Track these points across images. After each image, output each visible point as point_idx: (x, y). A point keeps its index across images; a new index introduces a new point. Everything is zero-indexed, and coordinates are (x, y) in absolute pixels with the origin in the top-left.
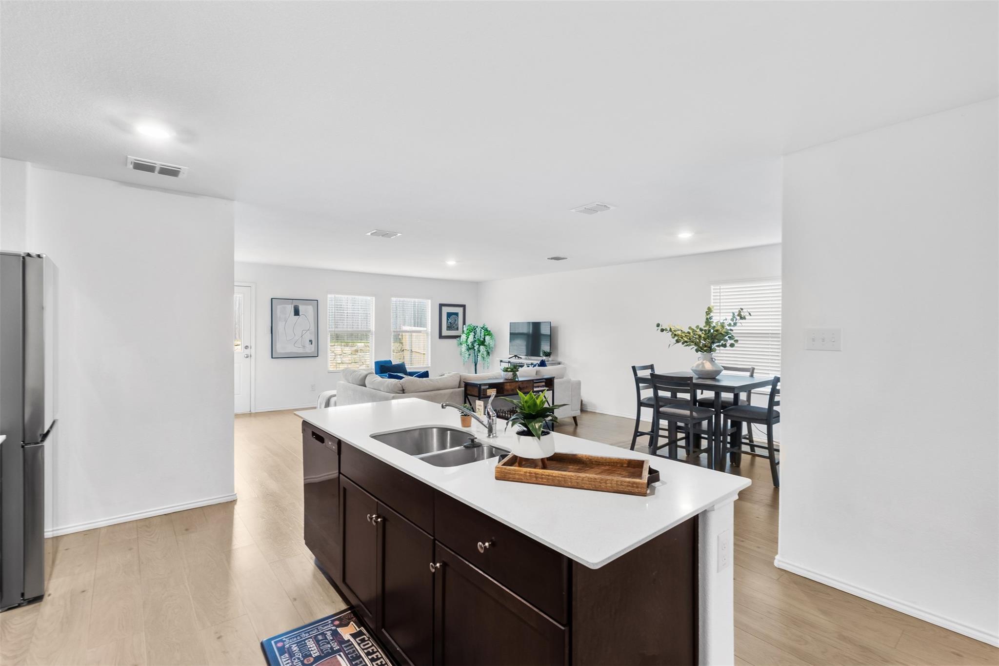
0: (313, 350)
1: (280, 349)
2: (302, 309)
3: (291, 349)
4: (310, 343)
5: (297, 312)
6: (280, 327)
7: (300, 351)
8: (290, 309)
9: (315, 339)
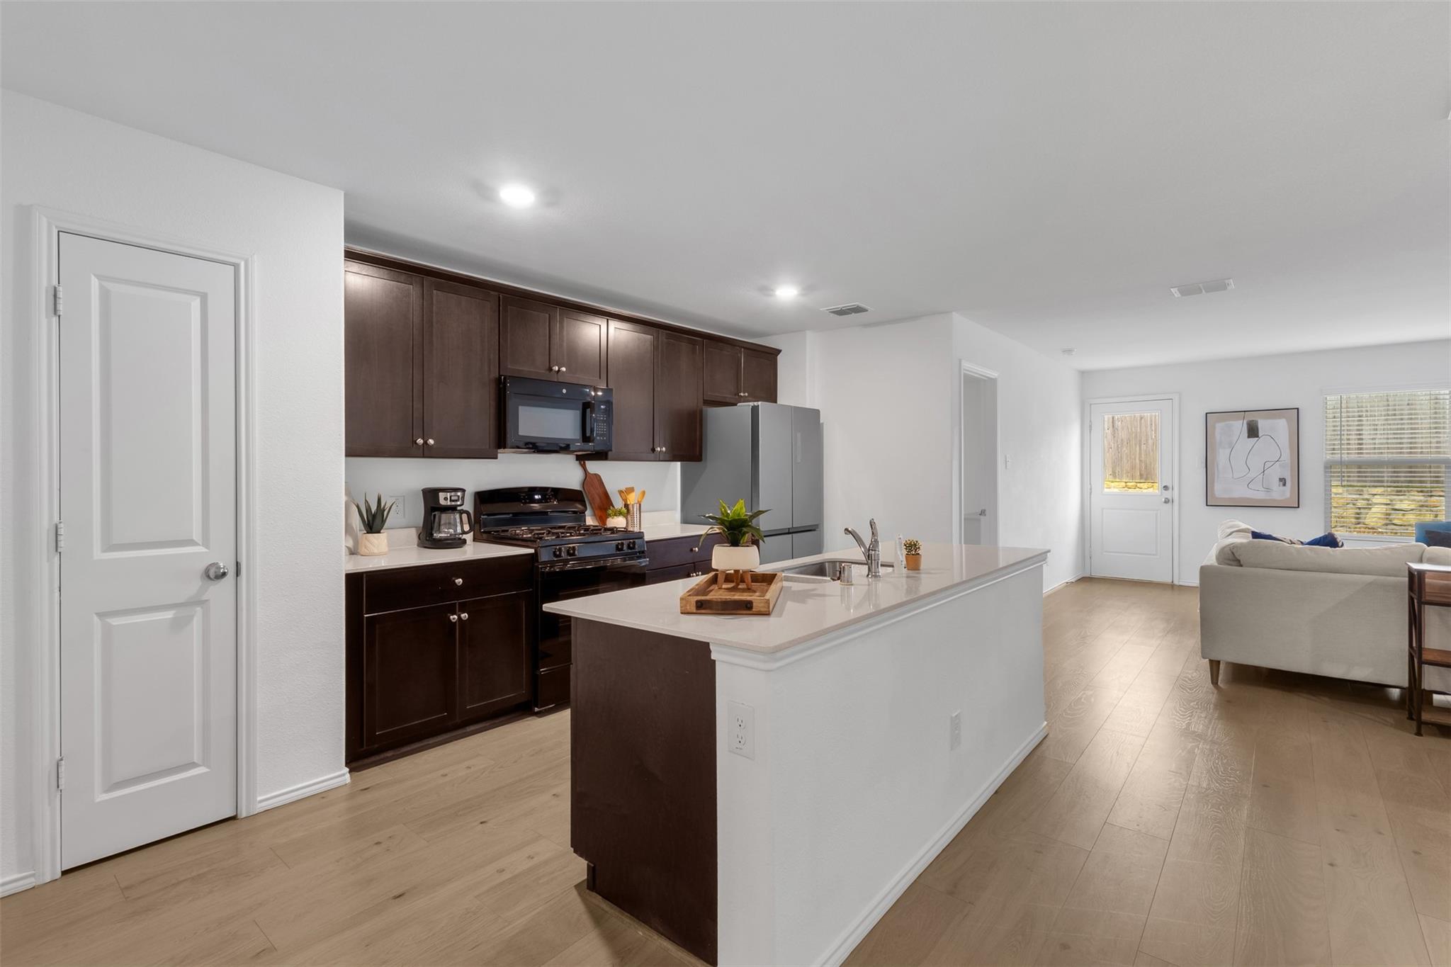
0: (1288, 495)
1: (1219, 491)
2: (1263, 425)
3: (1241, 492)
4: (1281, 483)
5: (1253, 432)
6: (1222, 456)
7: (1261, 496)
8: (1240, 427)
9: (1292, 476)
